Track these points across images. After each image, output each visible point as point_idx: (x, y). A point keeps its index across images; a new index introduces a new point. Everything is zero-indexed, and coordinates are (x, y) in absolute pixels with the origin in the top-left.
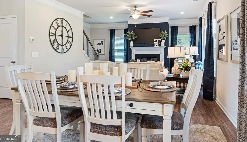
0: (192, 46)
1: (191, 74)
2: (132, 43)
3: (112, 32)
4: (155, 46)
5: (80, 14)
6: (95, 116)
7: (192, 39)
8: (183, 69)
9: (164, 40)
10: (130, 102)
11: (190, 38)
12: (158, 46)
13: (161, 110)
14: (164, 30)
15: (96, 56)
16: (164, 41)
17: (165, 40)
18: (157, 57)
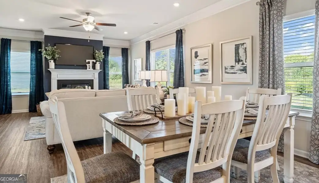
2: (52, 64)
3: (5, 43)
4: (88, 69)
7: (124, 63)
9: (98, 61)
11: (122, 61)
12: (91, 69)
16: (99, 63)
17: (100, 61)
18: (89, 83)
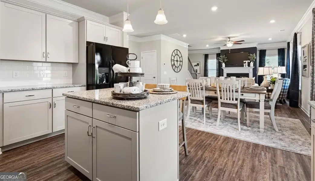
0: (280, 66)
1: (276, 83)
2: (224, 65)
3: (206, 56)
4: (244, 66)
5: (186, 45)
6: (224, 99)
7: (280, 60)
8: (271, 83)
10: (242, 93)
11: (278, 59)
12: (247, 66)
13: (259, 97)
14: (253, 54)
15: (195, 75)
16: (253, 63)
17: (253, 61)
18: (247, 75)
